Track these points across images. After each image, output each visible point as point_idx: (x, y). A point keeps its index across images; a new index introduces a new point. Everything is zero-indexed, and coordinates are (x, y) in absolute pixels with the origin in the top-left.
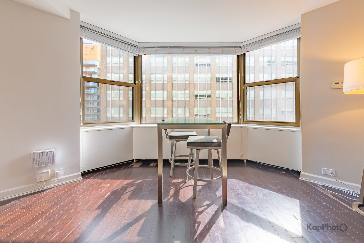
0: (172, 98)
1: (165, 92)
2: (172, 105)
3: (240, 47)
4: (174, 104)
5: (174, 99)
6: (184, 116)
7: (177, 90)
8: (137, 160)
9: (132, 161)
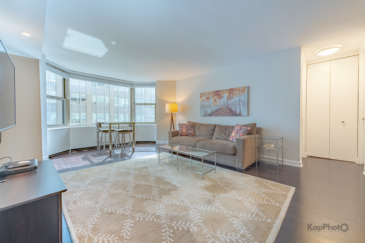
3: (132, 84)
8: (71, 150)
9: (69, 150)
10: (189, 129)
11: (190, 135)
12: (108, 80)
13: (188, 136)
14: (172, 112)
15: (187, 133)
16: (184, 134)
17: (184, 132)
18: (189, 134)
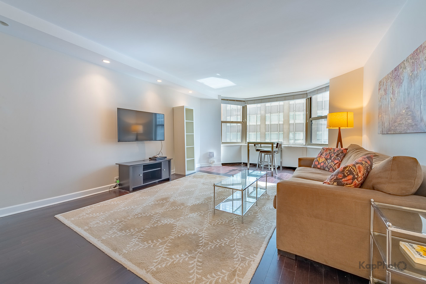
0: (289, 121)
1: (282, 115)
2: (289, 129)
3: (307, 94)
4: (291, 127)
5: (291, 122)
6: (303, 142)
7: (295, 111)
8: (243, 163)
9: (241, 163)
10: (331, 157)
11: (329, 169)
12: (276, 98)
13: (324, 169)
14: (340, 128)
15: (324, 164)
16: (319, 166)
17: (320, 162)
18: (327, 166)
